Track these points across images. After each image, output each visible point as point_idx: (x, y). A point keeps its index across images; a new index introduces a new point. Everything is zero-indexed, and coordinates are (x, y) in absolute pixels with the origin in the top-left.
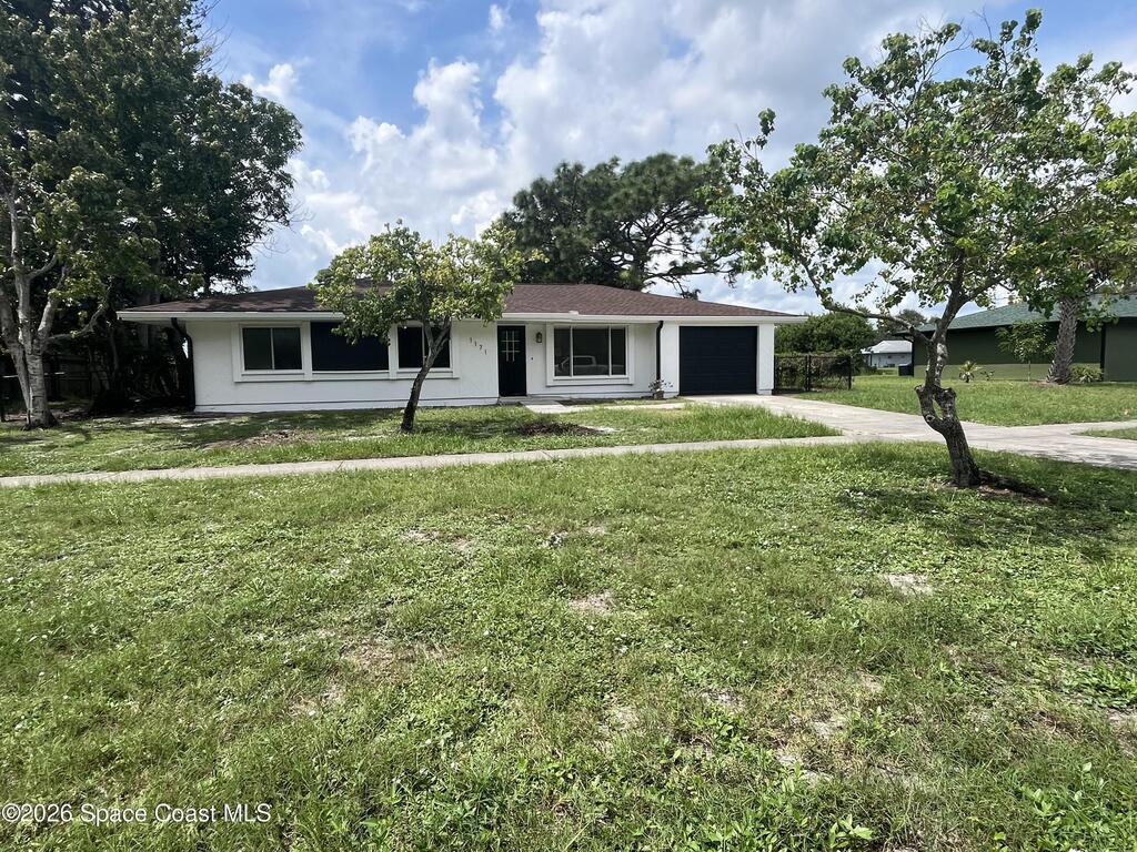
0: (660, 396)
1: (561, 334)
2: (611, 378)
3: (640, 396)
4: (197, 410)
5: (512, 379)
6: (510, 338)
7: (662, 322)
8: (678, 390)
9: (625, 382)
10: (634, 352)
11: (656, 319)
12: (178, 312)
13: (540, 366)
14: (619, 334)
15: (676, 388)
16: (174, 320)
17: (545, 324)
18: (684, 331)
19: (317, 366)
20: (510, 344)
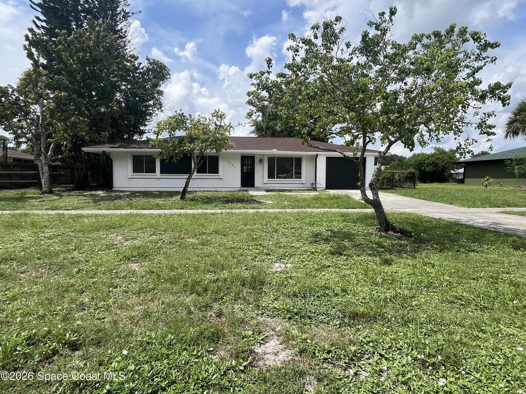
0: (315, 189)
1: (271, 160)
2: (294, 180)
3: (307, 189)
4: (113, 189)
5: (248, 180)
6: (248, 161)
7: (317, 155)
8: (325, 186)
9: (301, 182)
10: (305, 168)
11: (315, 153)
12: (106, 148)
13: (261, 174)
14: (299, 161)
15: (324, 186)
16: (104, 152)
17: (264, 155)
18: (328, 159)
19: (162, 172)
20: (248, 164)
